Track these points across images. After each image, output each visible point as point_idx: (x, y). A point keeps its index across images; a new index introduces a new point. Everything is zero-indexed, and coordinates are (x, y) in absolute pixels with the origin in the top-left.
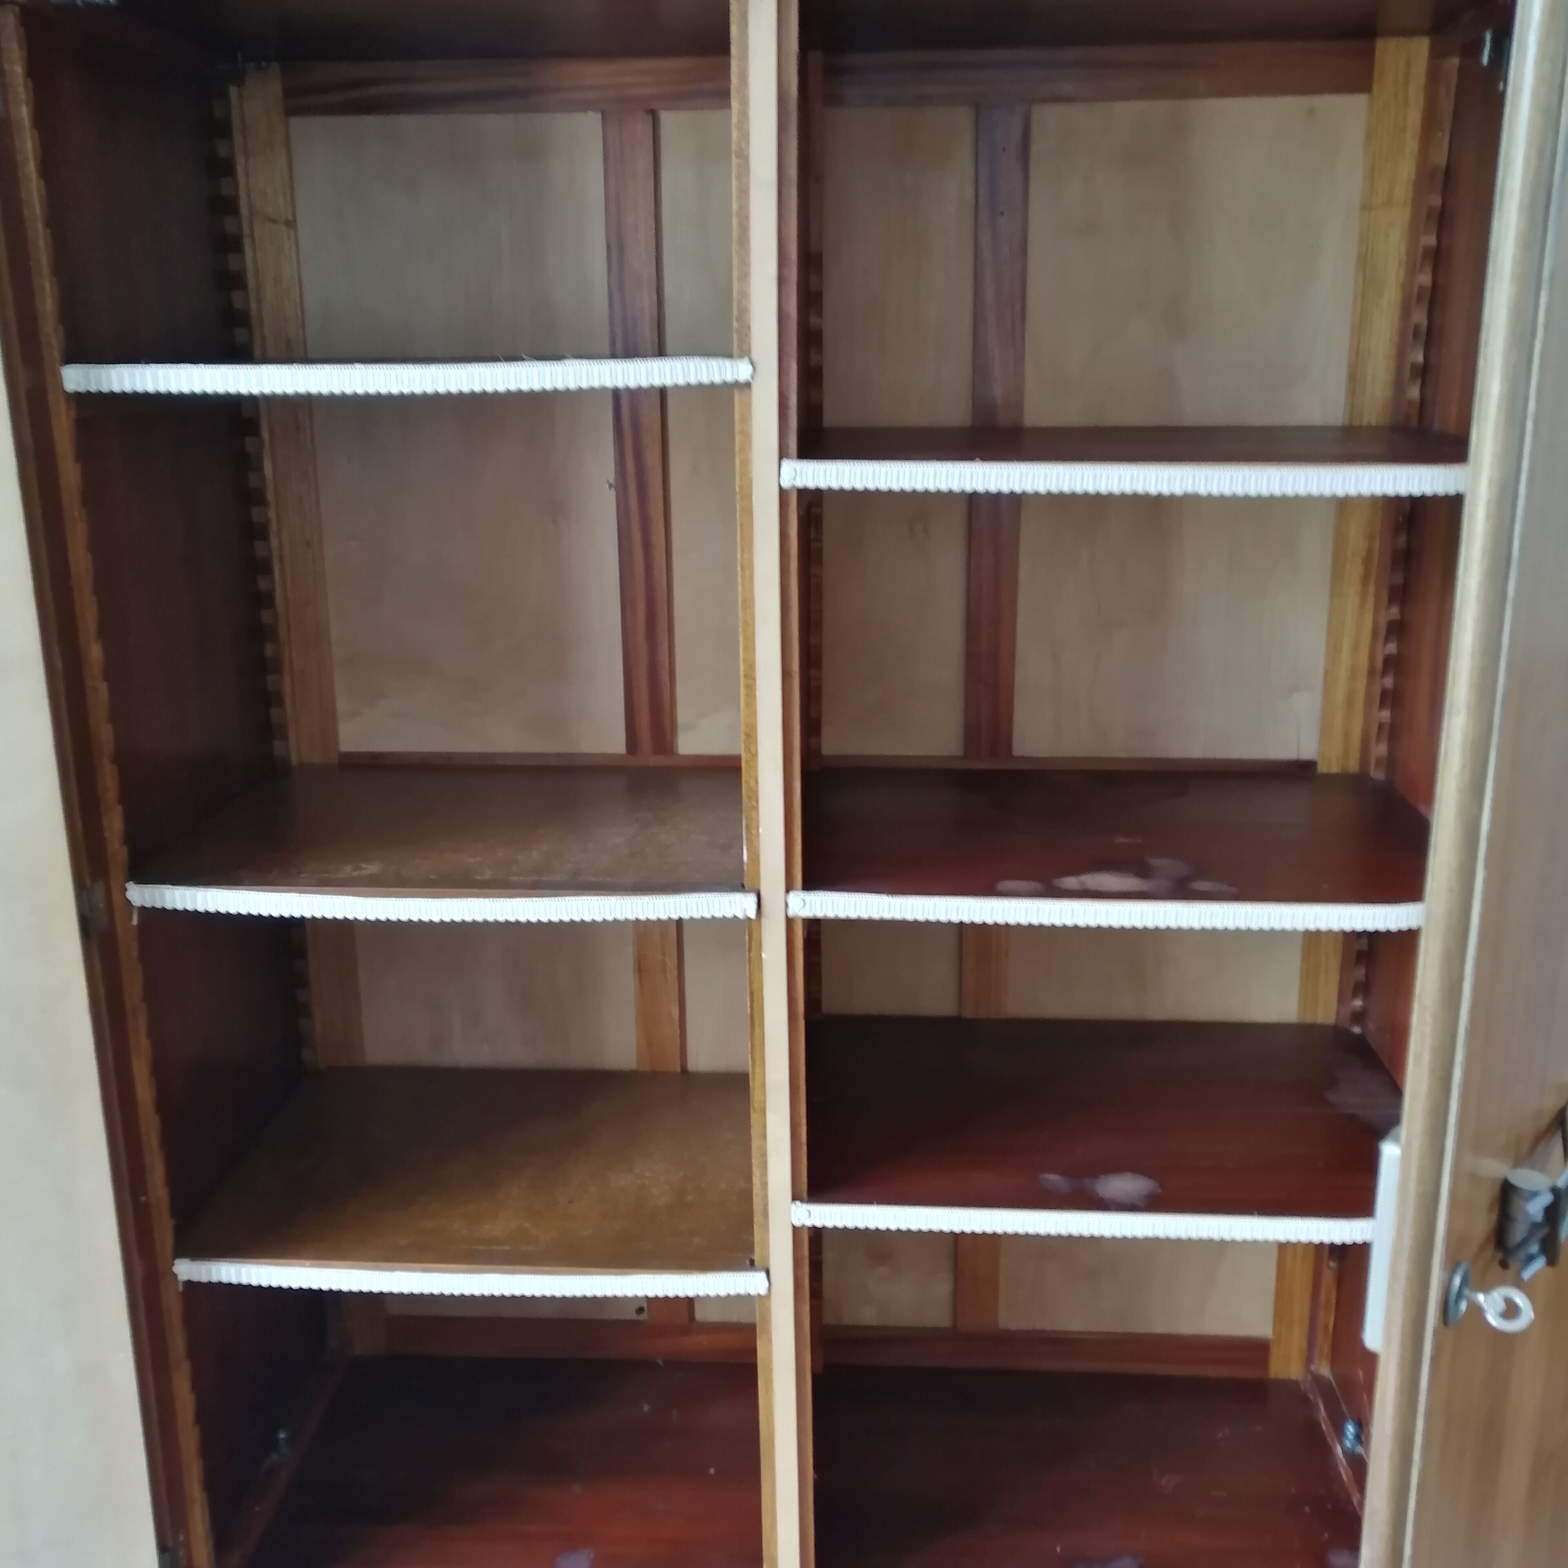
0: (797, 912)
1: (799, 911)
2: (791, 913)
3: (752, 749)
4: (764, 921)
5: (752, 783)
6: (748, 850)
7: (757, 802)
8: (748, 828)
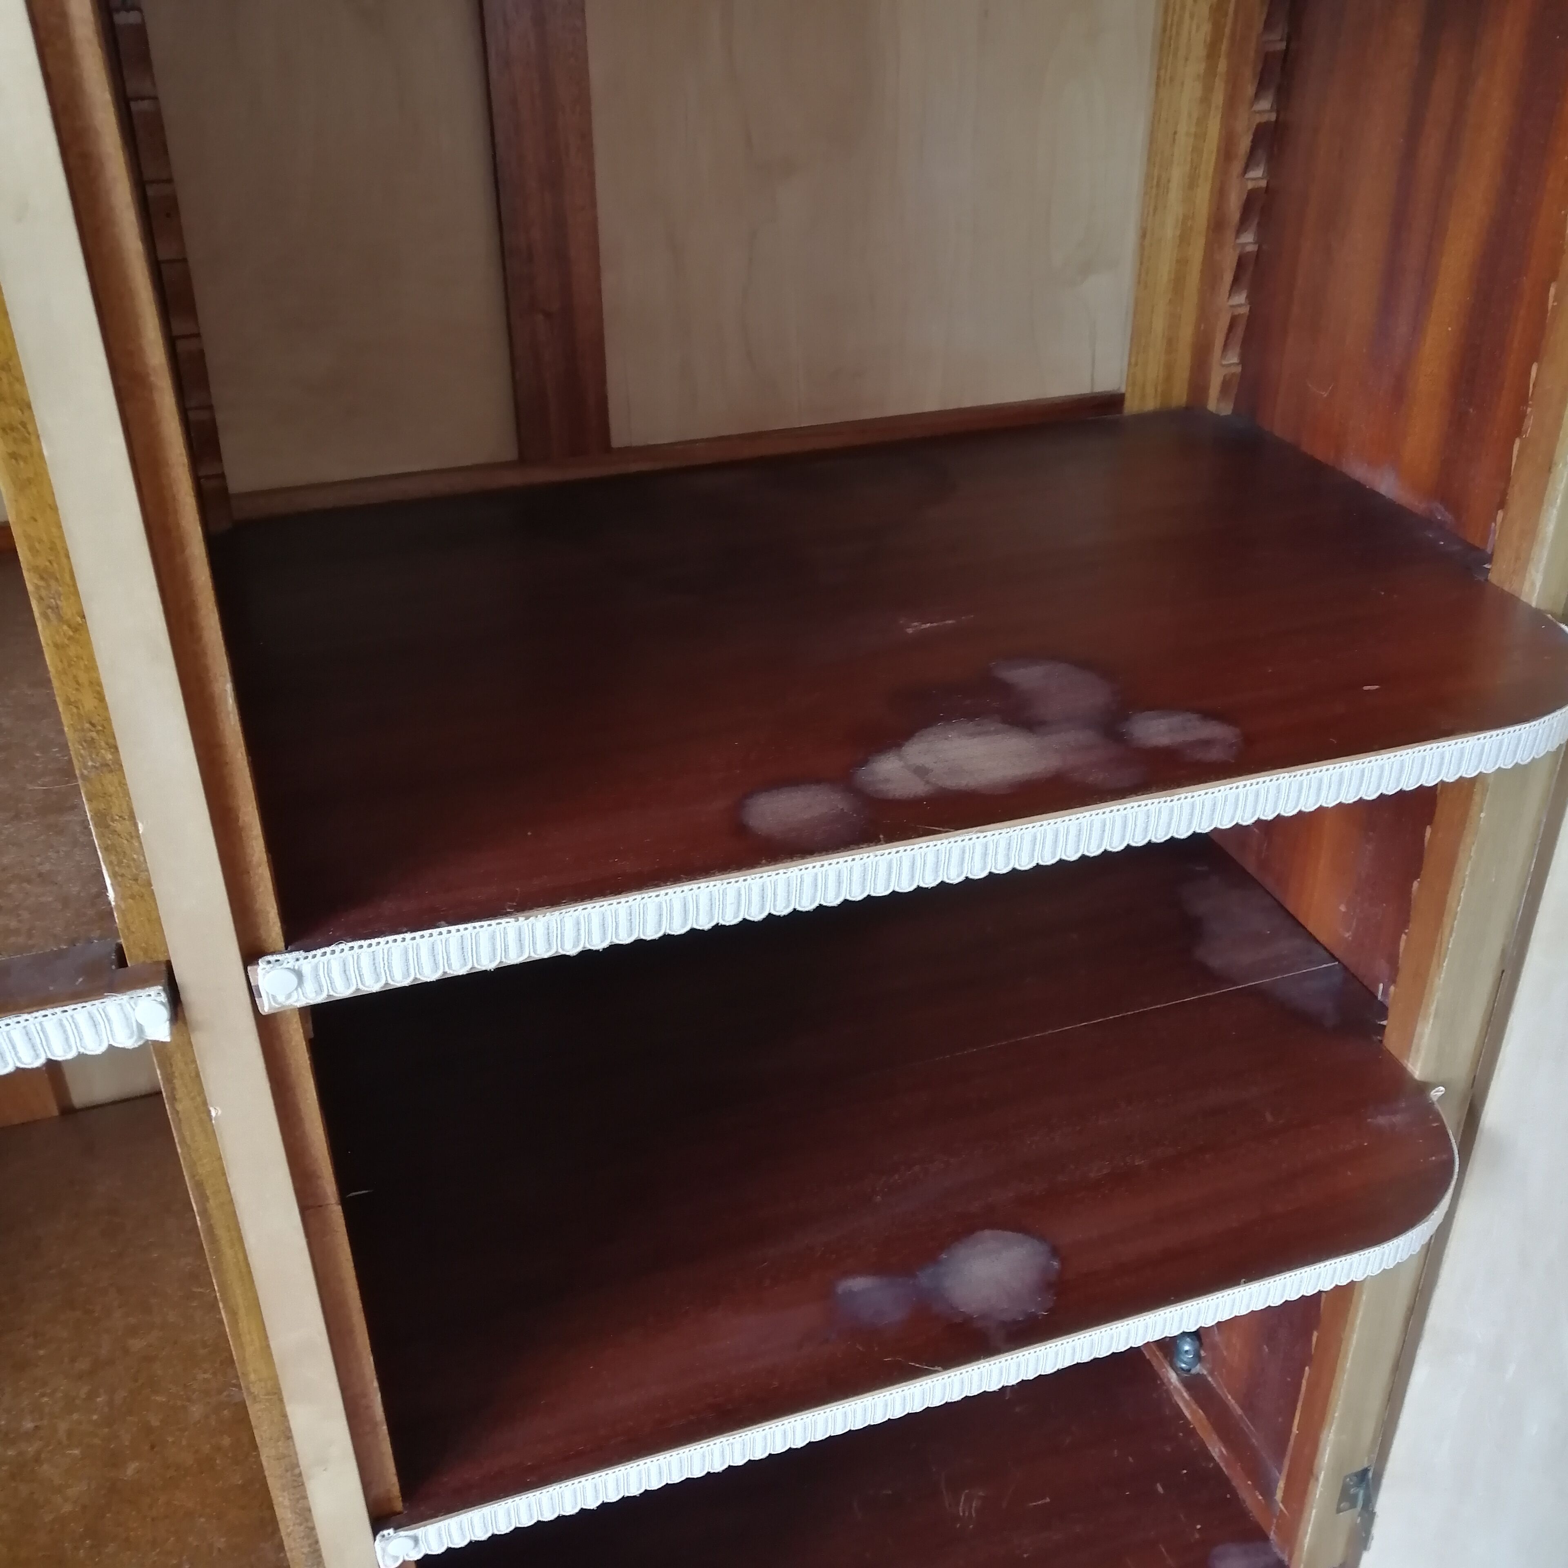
0: (281, 999)
1: (289, 996)
2: (266, 1008)
3: (68, 611)
4: (199, 1040)
5: (89, 703)
6: (114, 875)
7: (114, 748)
8: (102, 818)
